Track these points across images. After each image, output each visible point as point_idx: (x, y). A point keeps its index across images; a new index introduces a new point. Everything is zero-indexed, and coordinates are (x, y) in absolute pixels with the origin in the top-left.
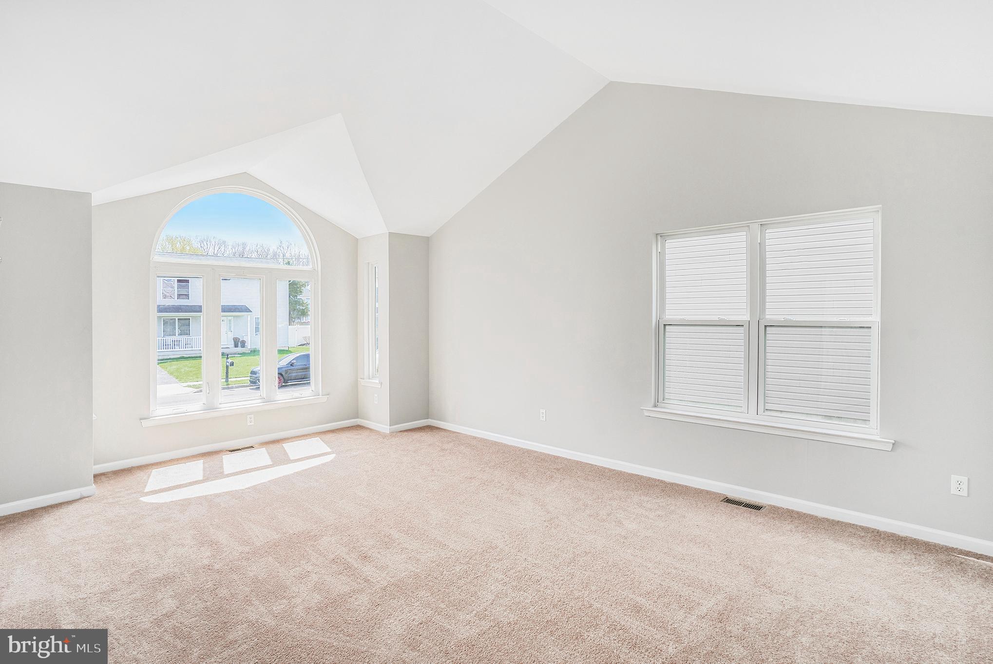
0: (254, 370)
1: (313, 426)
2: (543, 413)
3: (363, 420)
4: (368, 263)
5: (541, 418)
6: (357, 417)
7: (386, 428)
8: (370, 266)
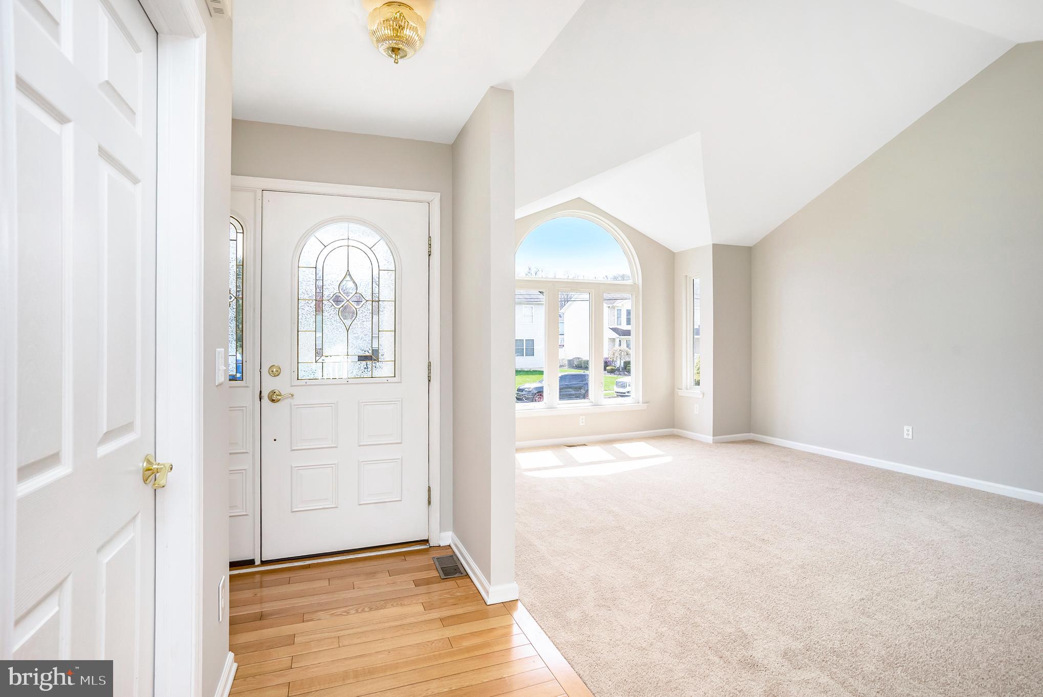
0: (520, 388)
1: (619, 433)
2: (908, 430)
3: (679, 430)
4: (686, 276)
5: (905, 436)
6: (674, 427)
7: (709, 439)
8: (688, 278)
